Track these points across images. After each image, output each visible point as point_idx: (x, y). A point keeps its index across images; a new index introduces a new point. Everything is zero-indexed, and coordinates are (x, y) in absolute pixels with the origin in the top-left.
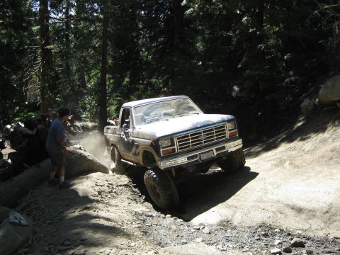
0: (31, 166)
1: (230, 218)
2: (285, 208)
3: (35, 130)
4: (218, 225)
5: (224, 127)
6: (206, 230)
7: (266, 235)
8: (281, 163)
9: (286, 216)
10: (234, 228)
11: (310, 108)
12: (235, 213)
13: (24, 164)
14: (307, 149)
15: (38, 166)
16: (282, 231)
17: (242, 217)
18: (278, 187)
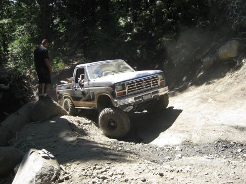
1: (188, 139)
2: (230, 128)
3: (9, 85)
4: (182, 145)
5: (157, 77)
6: (178, 148)
7: (226, 147)
8: (204, 100)
9: (233, 133)
10: (197, 145)
11: (210, 63)
13: (5, 113)
14: (219, 90)
15: (18, 114)
16: (235, 143)
17: (200, 138)
18: (216, 116)
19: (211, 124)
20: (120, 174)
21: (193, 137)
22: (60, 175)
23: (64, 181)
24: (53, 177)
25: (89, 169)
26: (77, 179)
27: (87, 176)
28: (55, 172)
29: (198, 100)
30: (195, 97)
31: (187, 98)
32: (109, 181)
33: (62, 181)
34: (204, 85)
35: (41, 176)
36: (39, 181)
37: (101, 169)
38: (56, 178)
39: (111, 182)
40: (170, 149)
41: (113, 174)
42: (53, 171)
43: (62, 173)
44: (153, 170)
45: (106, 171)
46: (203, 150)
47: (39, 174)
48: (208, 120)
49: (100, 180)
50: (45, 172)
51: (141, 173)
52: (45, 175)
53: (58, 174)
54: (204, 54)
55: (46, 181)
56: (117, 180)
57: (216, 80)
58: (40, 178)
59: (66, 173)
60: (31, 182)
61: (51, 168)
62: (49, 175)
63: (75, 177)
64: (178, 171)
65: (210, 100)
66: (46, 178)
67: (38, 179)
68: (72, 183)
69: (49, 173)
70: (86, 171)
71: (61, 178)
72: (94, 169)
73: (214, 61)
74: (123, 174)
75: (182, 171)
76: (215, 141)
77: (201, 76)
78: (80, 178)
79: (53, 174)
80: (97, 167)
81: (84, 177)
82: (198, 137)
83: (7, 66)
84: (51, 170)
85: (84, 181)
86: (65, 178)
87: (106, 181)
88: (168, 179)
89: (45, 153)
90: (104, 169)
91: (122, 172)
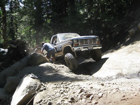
0: (17, 61)
1: (121, 72)
3: (16, 45)
4: (117, 75)
6: (114, 77)
8: (130, 52)
10: (126, 75)
12: (122, 71)
13: (13, 61)
14: (139, 47)
15: (21, 61)
17: (128, 71)
18: (137, 59)
19: (134, 63)
20: (77, 85)
21: (123, 71)
22: (41, 87)
23: (43, 90)
24: (37, 88)
25: (59, 84)
26: (51, 90)
27: (57, 88)
28: (38, 86)
29: (126, 52)
30: (124, 51)
31: (120, 52)
32: (70, 89)
33: (42, 91)
34: (130, 45)
35: (30, 87)
36: (28, 90)
37: (66, 84)
38: (39, 89)
39: (71, 89)
40: (109, 78)
41: (72, 86)
42: (37, 85)
43: (42, 86)
44: (98, 83)
45: (69, 84)
46: (130, 77)
47: (28, 86)
48: (133, 61)
49: (65, 89)
50: (32, 85)
51: (90, 84)
52: (32, 87)
53: (40, 87)
54: (130, 28)
55: (32, 90)
56: (75, 88)
57: (137, 42)
58: (29, 88)
59: (45, 86)
60: (24, 91)
61: (36, 83)
62: (35, 87)
63: (50, 88)
64: (113, 84)
65: (134, 52)
66: (32, 89)
67: (28, 89)
68: (47, 91)
69: (34, 86)
70: (56, 85)
71: (41, 89)
72: (61, 84)
73: (136, 31)
74: (79, 85)
75: (115, 84)
76: (137, 72)
77: (128, 40)
78: (53, 89)
79: (37, 87)
80: (64, 83)
81: (55, 88)
82: (127, 71)
83: (17, 39)
84: (36, 84)
85: (55, 90)
86: (44, 89)
87: (68, 89)
88: (107, 87)
89: (33, 76)
90: (68, 84)
91: (78, 85)
